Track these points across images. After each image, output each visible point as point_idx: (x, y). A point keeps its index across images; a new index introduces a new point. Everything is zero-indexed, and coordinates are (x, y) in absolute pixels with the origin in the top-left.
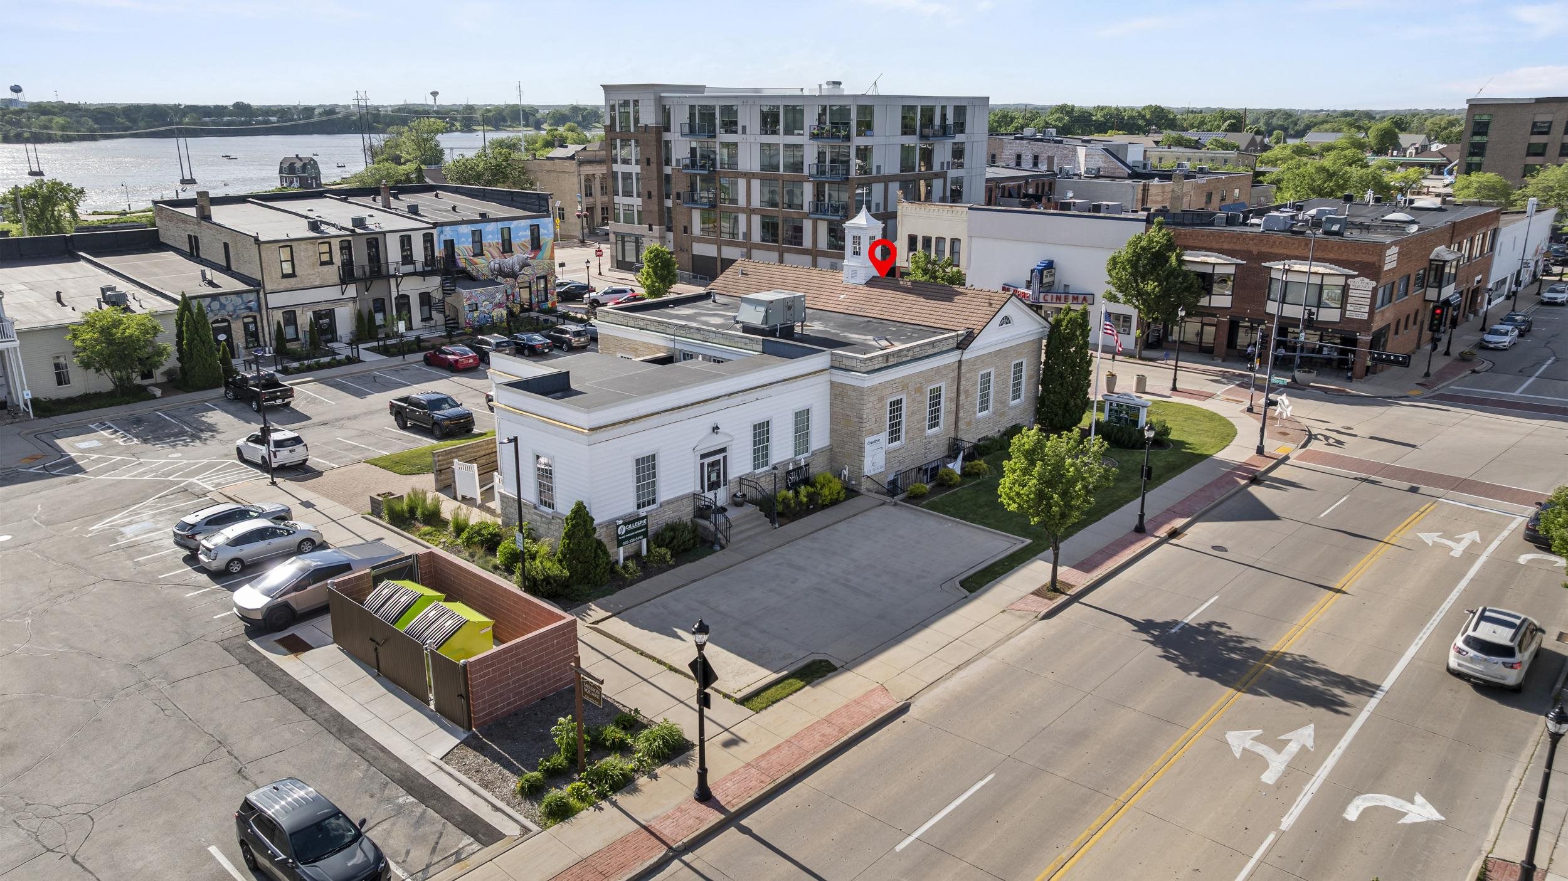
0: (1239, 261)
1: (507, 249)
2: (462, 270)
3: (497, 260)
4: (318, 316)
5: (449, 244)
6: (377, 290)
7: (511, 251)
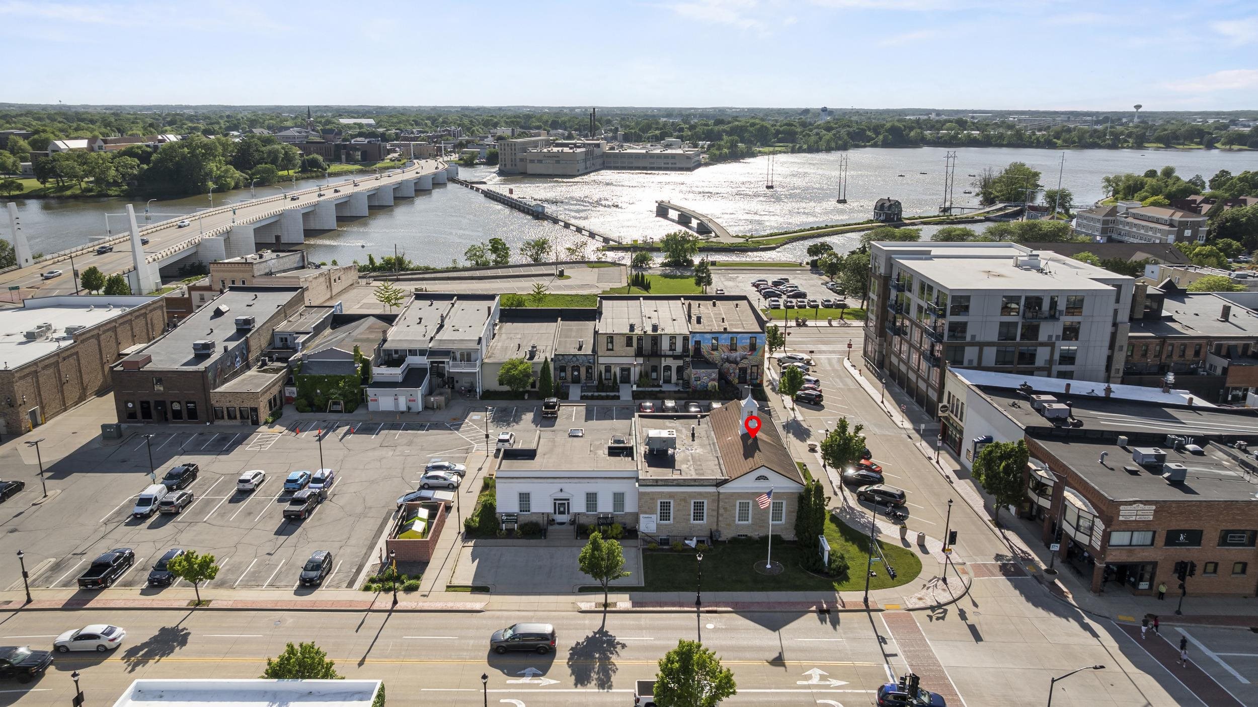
0: (1055, 479)
1: (733, 348)
2: (703, 357)
3: (726, 354)
4: (622, 370)
5: (698, 343)
6: (653, 361)
7: (736, 350)
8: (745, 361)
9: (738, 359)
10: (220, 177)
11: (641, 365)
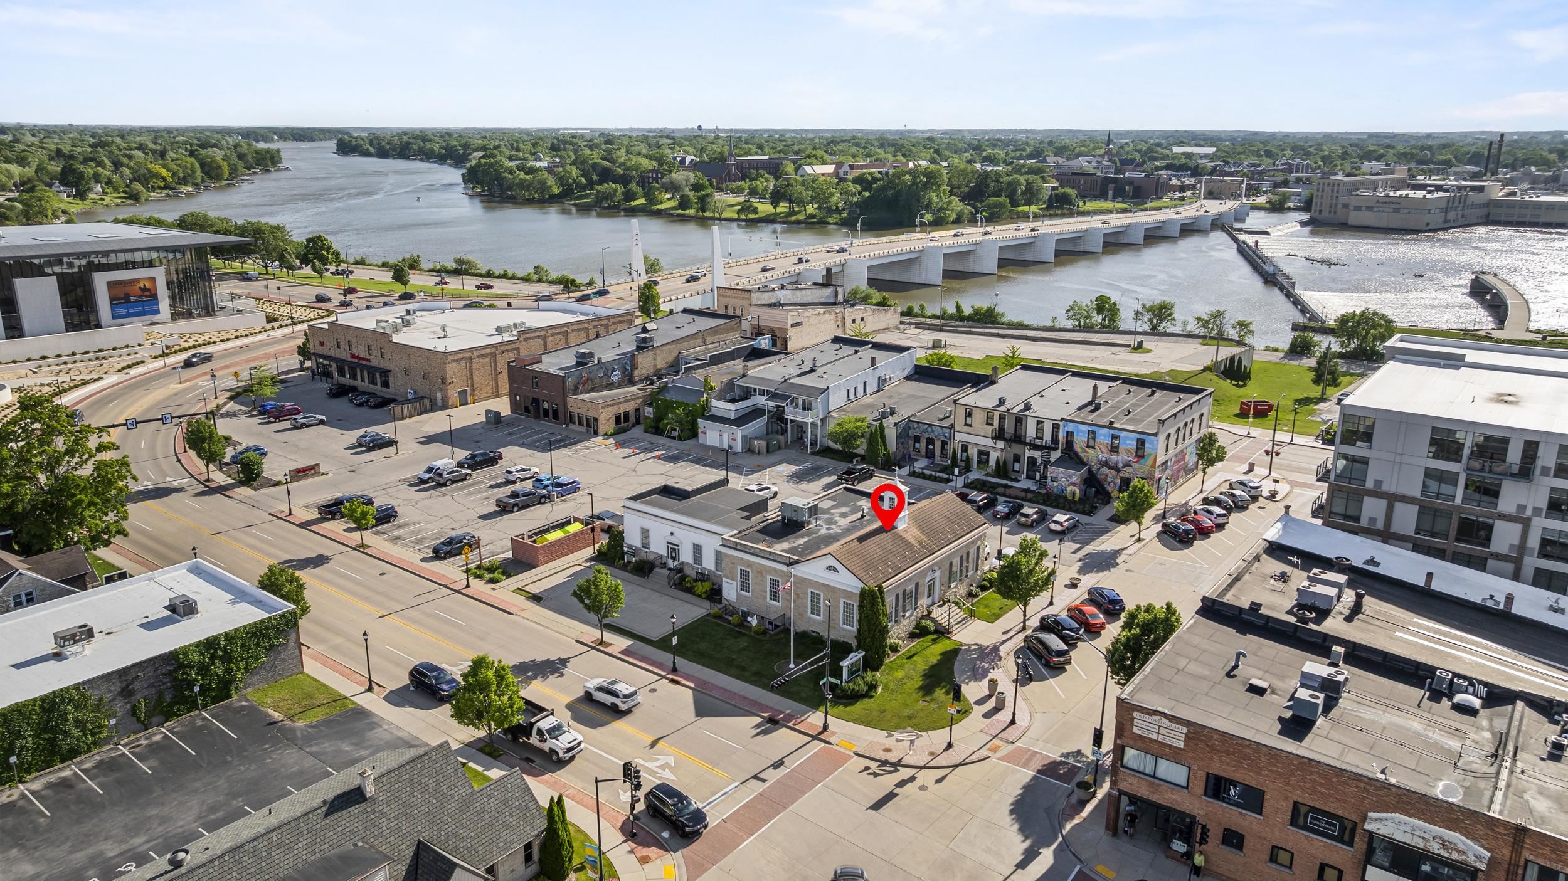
1: (1114, 449)
2: (1076, 454)
3: (1105, 455)
4: (980, 453)
5: (1069, 434)
6: (1017, 449)
7: (1117, 452)
8: (1129, 470)
9: (1120, 465)
10: (940, 210)
11: (1002, 450)
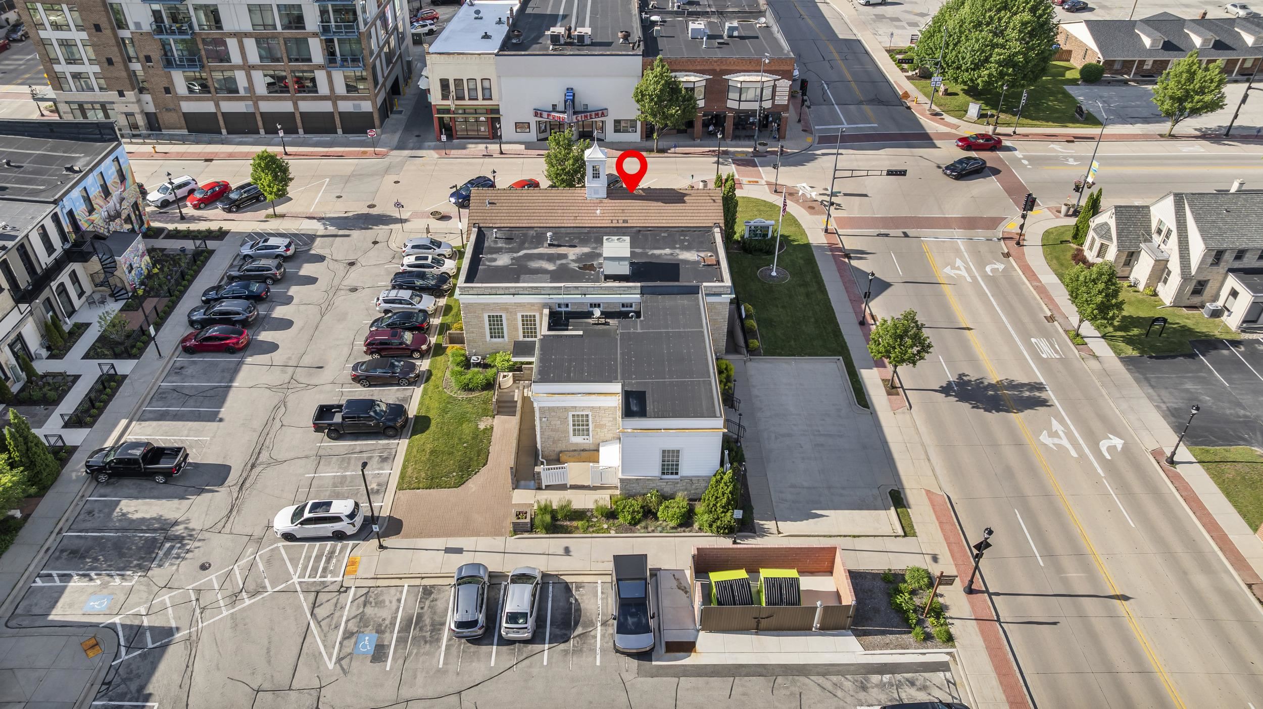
0: (708, 77)
1: (106, 193)
3: (104, 208)
5: (70, 214)
7: (109, 193)
8: (125, 205)
